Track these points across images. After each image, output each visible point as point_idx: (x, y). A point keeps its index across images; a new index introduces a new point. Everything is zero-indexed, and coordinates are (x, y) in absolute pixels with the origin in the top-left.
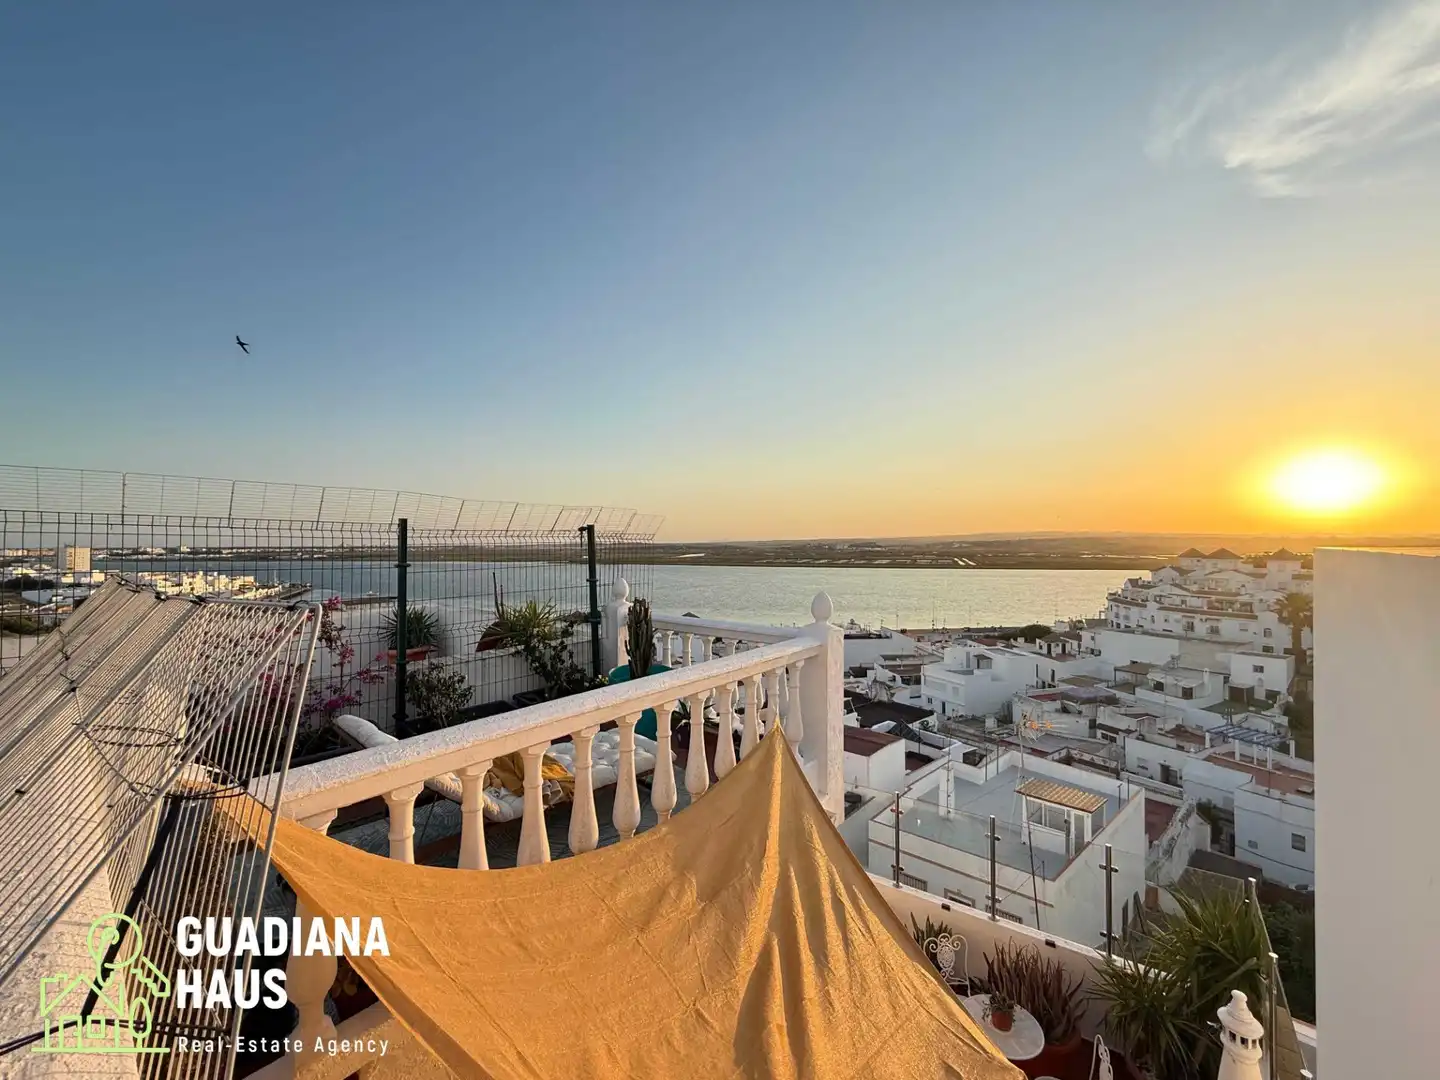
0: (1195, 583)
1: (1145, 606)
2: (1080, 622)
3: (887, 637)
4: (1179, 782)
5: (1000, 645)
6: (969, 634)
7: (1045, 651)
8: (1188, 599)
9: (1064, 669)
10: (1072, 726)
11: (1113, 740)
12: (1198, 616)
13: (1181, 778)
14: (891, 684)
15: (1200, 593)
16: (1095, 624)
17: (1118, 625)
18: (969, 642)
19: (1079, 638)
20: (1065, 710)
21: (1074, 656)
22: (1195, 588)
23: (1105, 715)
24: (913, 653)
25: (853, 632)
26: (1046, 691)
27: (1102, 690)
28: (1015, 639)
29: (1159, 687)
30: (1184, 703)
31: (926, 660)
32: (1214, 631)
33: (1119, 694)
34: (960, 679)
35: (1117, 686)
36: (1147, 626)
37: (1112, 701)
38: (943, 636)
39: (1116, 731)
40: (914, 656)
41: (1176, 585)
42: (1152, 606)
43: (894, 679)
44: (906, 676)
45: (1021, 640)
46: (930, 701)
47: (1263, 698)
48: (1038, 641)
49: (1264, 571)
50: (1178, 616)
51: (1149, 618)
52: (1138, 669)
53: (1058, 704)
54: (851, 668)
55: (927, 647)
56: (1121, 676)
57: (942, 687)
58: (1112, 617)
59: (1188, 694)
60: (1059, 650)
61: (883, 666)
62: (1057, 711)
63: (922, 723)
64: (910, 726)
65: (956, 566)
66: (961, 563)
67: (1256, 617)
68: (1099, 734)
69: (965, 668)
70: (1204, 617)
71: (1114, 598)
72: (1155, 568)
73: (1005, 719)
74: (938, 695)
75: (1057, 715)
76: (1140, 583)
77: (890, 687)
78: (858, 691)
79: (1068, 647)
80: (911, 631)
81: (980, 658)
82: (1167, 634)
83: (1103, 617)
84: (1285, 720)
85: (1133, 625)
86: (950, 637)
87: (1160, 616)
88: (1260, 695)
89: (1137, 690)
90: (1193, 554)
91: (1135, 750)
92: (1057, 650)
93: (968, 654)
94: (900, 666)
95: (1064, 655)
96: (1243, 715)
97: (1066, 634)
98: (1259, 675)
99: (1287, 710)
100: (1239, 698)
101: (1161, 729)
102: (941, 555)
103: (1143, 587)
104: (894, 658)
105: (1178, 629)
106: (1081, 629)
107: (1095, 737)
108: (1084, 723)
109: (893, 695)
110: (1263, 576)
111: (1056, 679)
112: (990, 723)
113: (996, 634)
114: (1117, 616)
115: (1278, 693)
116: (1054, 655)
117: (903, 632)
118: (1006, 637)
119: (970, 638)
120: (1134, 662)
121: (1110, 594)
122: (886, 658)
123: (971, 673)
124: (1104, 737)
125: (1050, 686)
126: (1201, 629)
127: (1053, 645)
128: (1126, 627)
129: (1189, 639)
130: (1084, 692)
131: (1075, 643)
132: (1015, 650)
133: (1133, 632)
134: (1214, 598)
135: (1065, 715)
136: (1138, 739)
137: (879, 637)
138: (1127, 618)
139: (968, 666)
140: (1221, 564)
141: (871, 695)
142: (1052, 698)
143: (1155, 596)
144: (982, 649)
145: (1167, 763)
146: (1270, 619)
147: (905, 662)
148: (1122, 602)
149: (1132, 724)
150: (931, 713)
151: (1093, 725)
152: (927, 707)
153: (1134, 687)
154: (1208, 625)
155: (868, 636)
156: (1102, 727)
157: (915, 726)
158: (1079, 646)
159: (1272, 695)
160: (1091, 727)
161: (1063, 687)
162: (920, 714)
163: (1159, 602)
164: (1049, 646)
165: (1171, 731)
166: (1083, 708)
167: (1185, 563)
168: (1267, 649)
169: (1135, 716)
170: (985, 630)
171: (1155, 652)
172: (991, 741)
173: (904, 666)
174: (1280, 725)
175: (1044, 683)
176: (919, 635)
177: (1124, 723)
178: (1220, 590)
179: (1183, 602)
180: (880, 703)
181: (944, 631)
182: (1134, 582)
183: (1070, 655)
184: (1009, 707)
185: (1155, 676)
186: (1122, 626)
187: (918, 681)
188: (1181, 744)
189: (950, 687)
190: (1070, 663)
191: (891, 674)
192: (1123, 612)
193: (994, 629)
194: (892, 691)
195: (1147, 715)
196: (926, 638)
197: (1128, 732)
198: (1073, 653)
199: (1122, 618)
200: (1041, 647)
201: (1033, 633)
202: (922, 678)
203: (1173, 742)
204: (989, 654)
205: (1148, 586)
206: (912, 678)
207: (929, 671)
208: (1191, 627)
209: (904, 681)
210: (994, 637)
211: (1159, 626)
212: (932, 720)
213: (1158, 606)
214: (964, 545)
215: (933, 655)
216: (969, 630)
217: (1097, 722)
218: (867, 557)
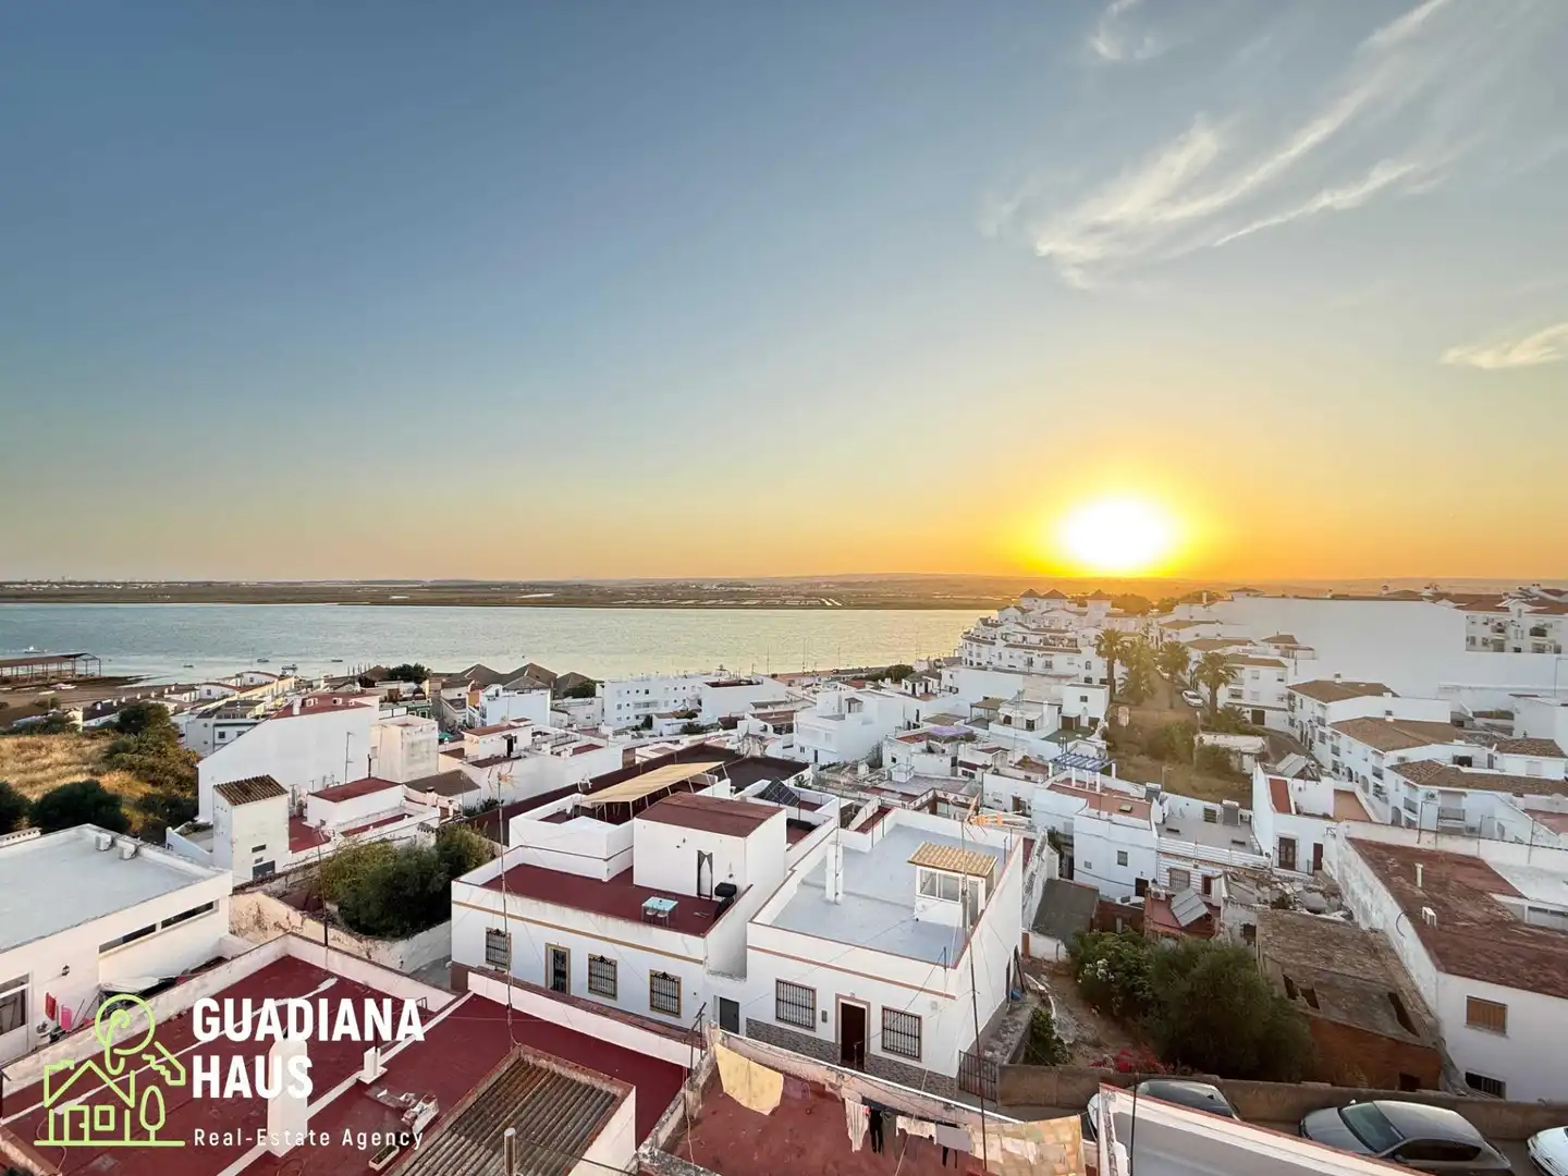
0: (1034, 621)
1: (994, 644)
2: (939, 660)
3: (758, 683)
4: (1028, 812)
5: (869, 686)
6: (837, 676)
7: (910, 691)
8: (1028, 636)
9: (928, 709)
10: (938, 765)
11: (972, 776)
12: (1037, 652)
13: (1029, 808)
14: (762, 734)
15: (1037, 631)
16: (953, 662)
17: (971, 664)
18: (839, 685)
19: (939, 677)
20: (930, 750)
21: (935, 695)
22: (1033, 626)
23: (966, 753)
24: (783, 700)
25: (723, 680)
26: (912, 732)
27: (960, 727)
28: (883, 680)
29: (1008, 720)
30: (1028, 735)
31: (798, 706)
32: (1049, 665)
33: (978, 731)
34: (833, 724)
35: (971, 723)
36: (996, 662)
37: (970, 738)
38: (812, 680)
39: (974, 767)
40: (785, 702)
41: (1020, 624)
42: (1000, 643)
43: (765, 729)
44: (778, 724)
45: (888, 680)
46: (802, 750)
47: (1086, 725)
48: (903, 680)
49: (1085, 609)
50: (1020, 652)
51: (997, 655)
52: (990, 704)
53: (924, 745)
54: (719, 719)
55: (797, 691)
56: (977, 712)
57: (815, 734)
58: (965, 655)
59: (1030, 726)
60: (922, 689)
61: (753, 715)
62: (923, 751)
63: (797, 778)
64: (785, 783)
65: (823, 606)
66: (828, 604)
67: (1079, 652)
68: (960, 773)
69: (837, 713)
70: (1041, 653)
71: (970, 638)
72: (1001, 608)
73: (875, 764)
74: (811, 744)
75: (924, 756)
76: (989, 622)
77: (761, 738)
78: (728, 746)
79: (930, 685)
80: (781, 675)
81: (852, 701)
82: (1011, 670)
83: (957, 655)
84: (1102, 744)
85: (984, 663)
86: (820, 680)
87: (1006, 652)
88: (1085, 723)
89: (990, 724)
90: (1031, 594)
91: (991, 783)
92: (920, 690)
93: (840, 698)
94: (771, 714)
95: (927, 694)
96: (1074, 742)
97: (928, 673)
98: (1084, 704)
99: (1105, 736)
100: (1070, 727)
101: (1011, 762)
102: (808, 596)
103: (992, 625)
104: (765, 706)
105: (1020, 665)
106: (940, 667)
107: (956, 776)
108: (948, 761)
109: (765, 747)
110: (1085, 614)
111: (921, 719)
112: (863, 770)
113: (864, 675)
114: (970, 654)
115: (1098, 720)
116: (918, 695)
117: (774, 676)
118: (875, 677)
119: (838, 679)
120: (986, 698)
121: (965, 633)
122: (757, 706)
123: (843, 718)
124: (965, 773)
125: (916, 726)
126: (1039, 663)
127: (917, 684)
128: (979, 664)
129: (1029, 674)
130: (948, 731)
131: (936, 681)
132: (883, 691)
133: (985, 669)
134: (1048, 635)
135: (930, 755)
136: (993, 773)
137: (750, 683)
138: (979, 655)
139: (840, 711)
140: (1055, 603)
141: (743, 752)
142: (917, 738)
143: (1002, 634)
144: (851, 692)
145: (1018, 795)
146: (1089, 653)
147: (777, 710)
148: (975, 640)
149: (987, 759)
150: (805, 766)
151: (954, 763)
152: (800, 758)
153: (988, 721)
154: (1043, 660)
155: (738, 683)
156: (963, 764)
157: (790, 783)
158: (939, 684)
159: (1094, 722)
160: (952, 765)
161: (927, 727)
162: (794, 767)
163: (1005, 640)
164: (914, 686)
165: (1019, 763)
166: (947, 747)
167: (1025, 603)
168: (1088, 680)
169: (989, 751)
170: (853, 671)
171: (1002, 687)
172: (864, 789)
173: (776, 714)
174: (1099, 749)
175: (909, 723)
176: (790, 680)
177: (980, 758)
178: (1053, 628)
179: (1024, 639)
180: (754, 760)
181: (814, 674)
182: (985, 622)
183: (932, 693)
184: (878, 749)
185: (1004, 711)
186: (975, 664)
187: (790, 729)
188: (1028, 774)
189: (823, 733)
190: (933, 702)
191: (763, 724)
192: (975, 649)
193: (861, 671)
194: (765, 744)
195: (999, 749)
196: (797, 682)
197: (985, 767)
198: (934, 692)
199: (974, 654)
200: (906, 687)
201: (899, 673)
202: (795, 726)
203: (1022, 774)
204: (858, 696)
205: (996, 625)
206: (784, 727)
207: (800, 719)
208: (1030, 662)
209: (777, 730)
210: (861, 678)
211: (1004, 664)
212: (807, 774)
213: (1005, 643)
214: (831, 586)
215: (803, 699)
216: (838, 671)
217: (959, 759)
218: (736, 598)
